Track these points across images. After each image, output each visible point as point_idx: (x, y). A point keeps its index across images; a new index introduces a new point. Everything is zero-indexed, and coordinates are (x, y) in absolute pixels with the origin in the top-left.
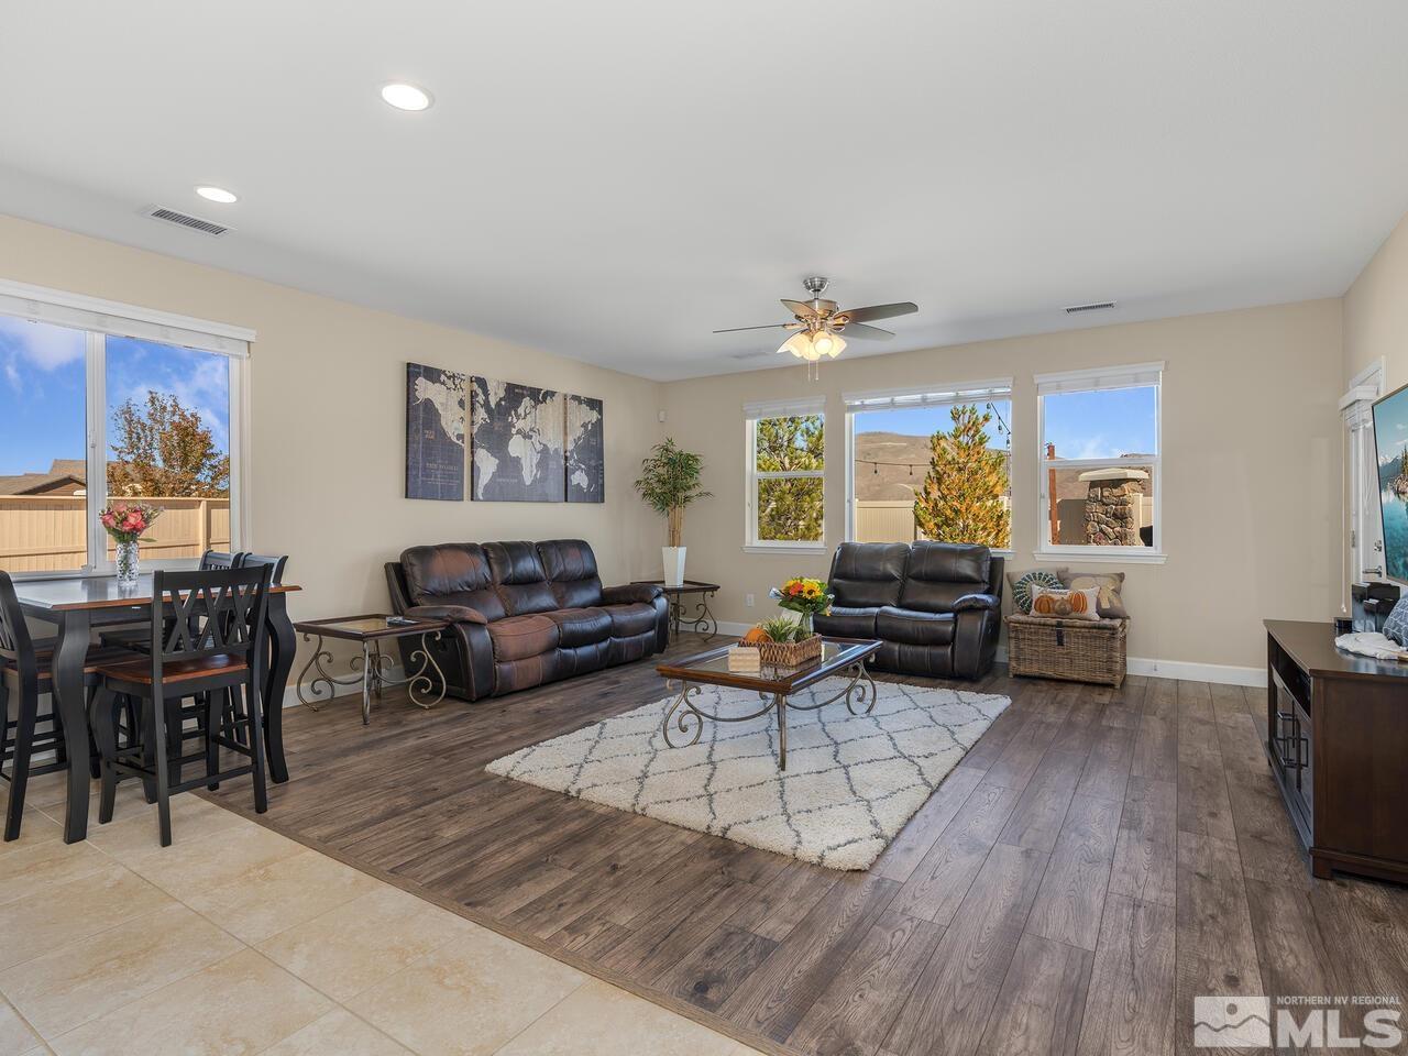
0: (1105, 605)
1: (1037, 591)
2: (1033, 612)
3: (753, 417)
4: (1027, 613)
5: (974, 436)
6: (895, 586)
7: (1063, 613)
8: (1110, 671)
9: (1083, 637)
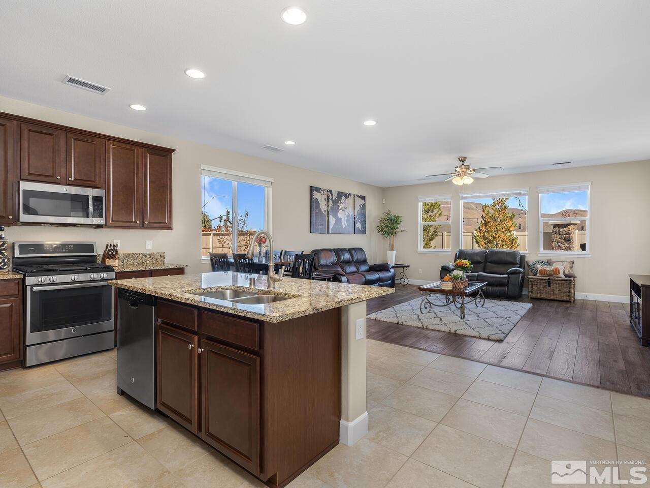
0: (567, 273)
1: (539, 267)
2: (538, 275)
3: (421, 201)
4: (535, 275)
5: (501, 206)
6: (482, 265)
7: (550, 275)
8: (569, 296)
9: (558, 284)
